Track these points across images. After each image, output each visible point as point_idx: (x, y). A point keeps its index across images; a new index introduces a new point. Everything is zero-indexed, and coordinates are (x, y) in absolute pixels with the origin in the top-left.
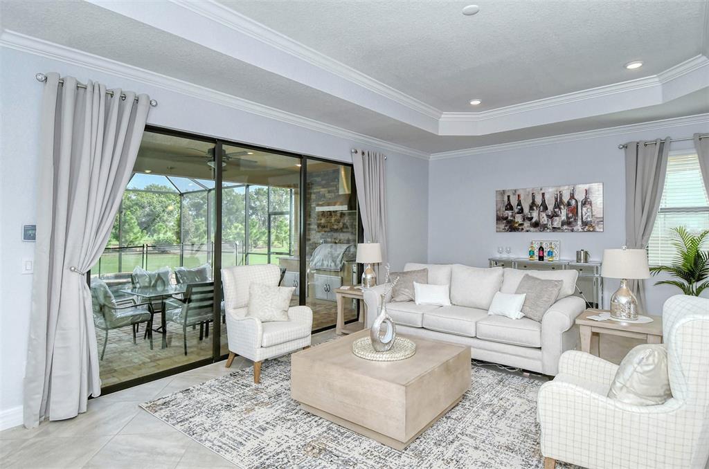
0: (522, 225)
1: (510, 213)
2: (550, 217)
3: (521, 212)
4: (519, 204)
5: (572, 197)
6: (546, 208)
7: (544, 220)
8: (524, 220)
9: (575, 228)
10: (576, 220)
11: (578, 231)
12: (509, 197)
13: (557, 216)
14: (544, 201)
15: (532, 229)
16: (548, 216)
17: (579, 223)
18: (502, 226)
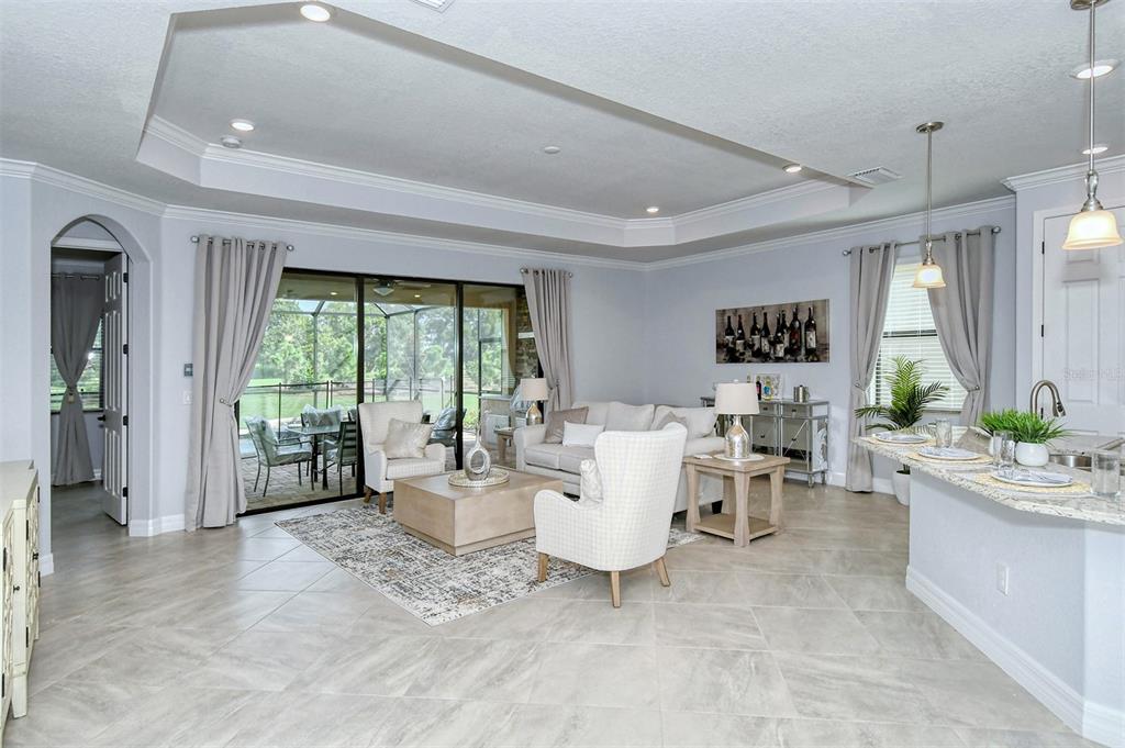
0: (743, 354)
1: (730, 338)
2: (773, 344)
3: (742, 336)
4: (740, 327)
5: (795, 318)
6: (767, 333)
7: (766, 347)
8: (745, 349)
9: (798, 358)
10: (799, 349)
11: (802, 361)
12: (729, 318)
13: (781, 342)
14: (765, 324)
15: (754, 359)
16: (770, 342)
17: (803, 351)
18: (723, 356)
